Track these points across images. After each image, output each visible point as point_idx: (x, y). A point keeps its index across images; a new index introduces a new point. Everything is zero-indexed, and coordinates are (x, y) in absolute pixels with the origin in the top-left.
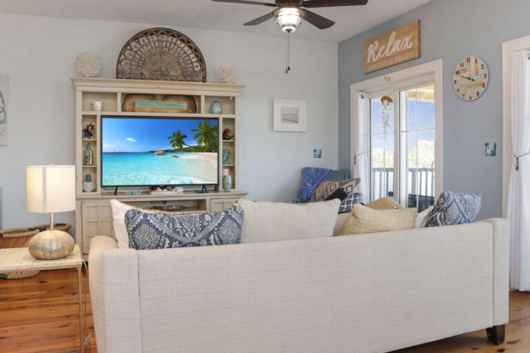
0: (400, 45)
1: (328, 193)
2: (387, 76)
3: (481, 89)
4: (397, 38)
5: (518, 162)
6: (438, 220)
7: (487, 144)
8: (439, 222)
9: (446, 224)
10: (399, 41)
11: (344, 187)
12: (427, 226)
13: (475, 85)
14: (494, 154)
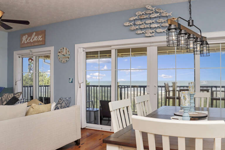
0: (37, 39)
1: (8, 98)
2: (31, 50)
3: (67, 59)
4: (36, 35)
5: (80, 85)
6: (59, 107)
7: (70, 79)
8: (59, 108)
9: (62, 108)
10: (37, 37)
11: (16, 96)
12: (55, 110)
13: (66, 57)
14: (72, 82)
